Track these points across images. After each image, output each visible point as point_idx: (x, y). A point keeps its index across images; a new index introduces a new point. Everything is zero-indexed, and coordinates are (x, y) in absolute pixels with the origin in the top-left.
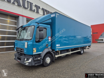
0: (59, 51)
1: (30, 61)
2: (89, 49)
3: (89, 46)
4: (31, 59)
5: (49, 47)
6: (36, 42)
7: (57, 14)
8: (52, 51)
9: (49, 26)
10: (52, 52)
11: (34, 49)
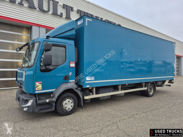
0: (93, 88)
1: (29, 104)
2: (170, 86)
3: (171, 81)
4: (32, 101)
5: (70, 81)
6: (42, 71)
7: (87, 19)
8: (77, 89)
9: (72, 42)
10: (76, 91)
11: (37, 84)
